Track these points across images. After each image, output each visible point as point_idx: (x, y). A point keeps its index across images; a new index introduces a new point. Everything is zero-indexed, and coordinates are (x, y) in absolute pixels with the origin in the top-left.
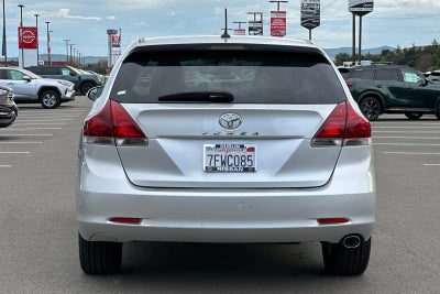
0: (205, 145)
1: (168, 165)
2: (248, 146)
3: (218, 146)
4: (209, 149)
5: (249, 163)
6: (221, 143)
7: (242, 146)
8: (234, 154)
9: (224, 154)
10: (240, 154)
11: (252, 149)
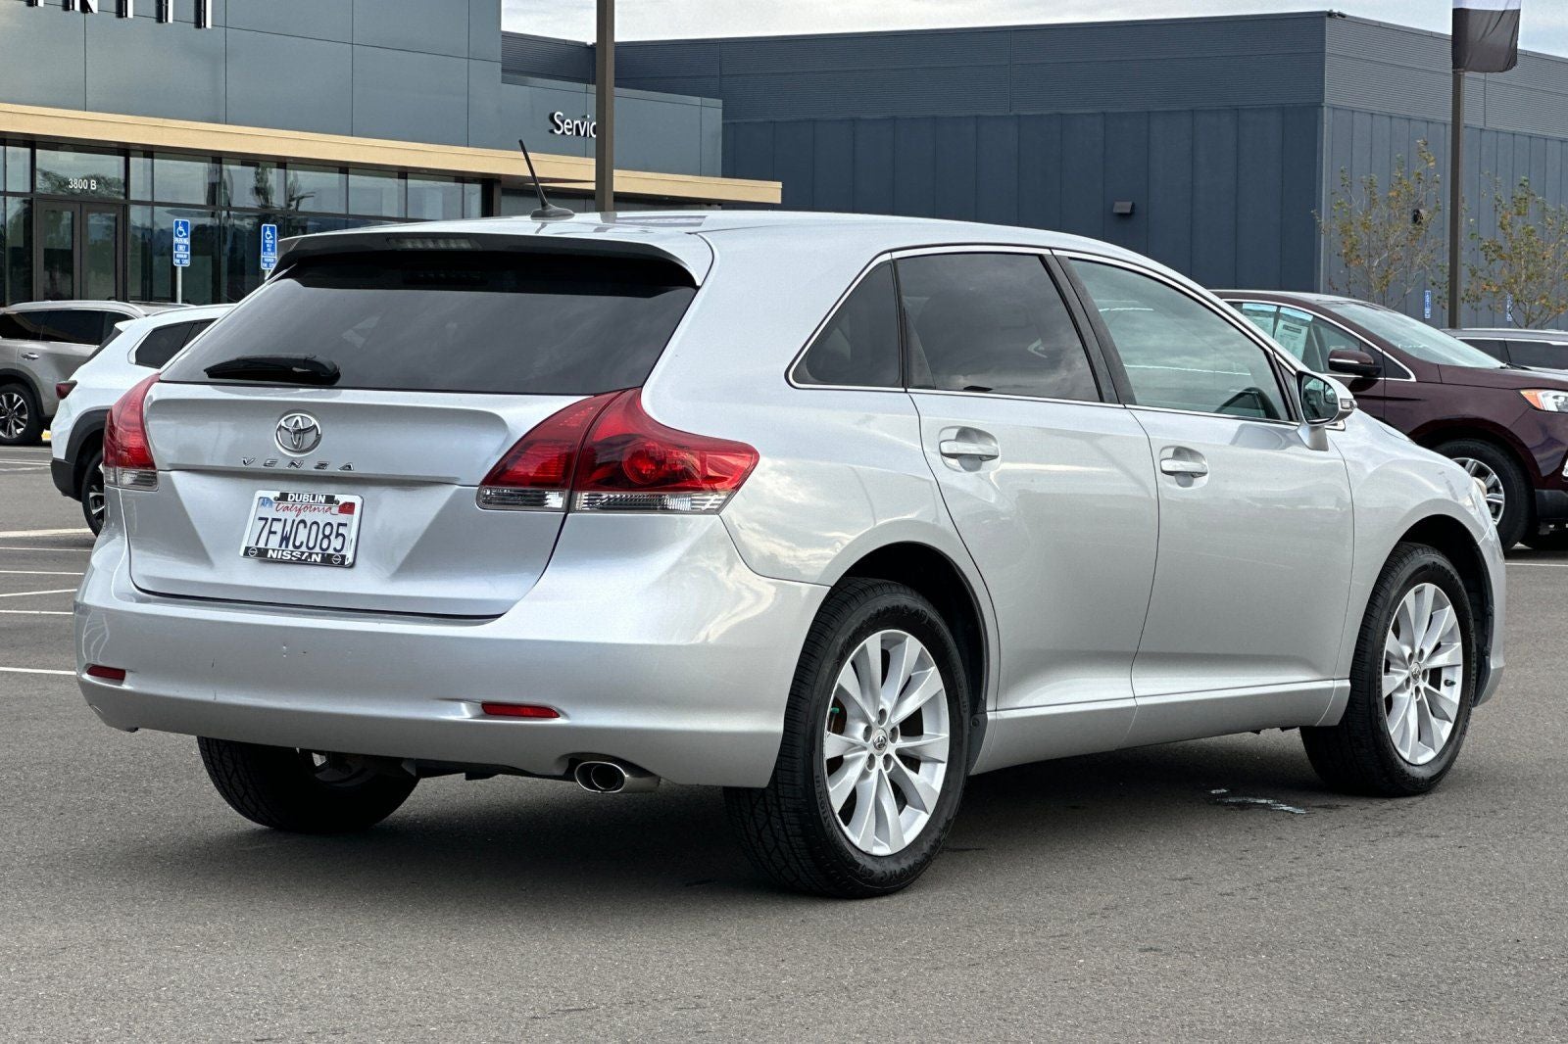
0: (261, 493)
1: (188, 543)
2: (343, 499)
3: (284, 497)
4: (265, 501)
5: (336, 543)
6: (291, 488)
7: (330, 500)
8: (309, 517)
9: (290, 516)
10: (322, 518)
11: (348, 508)
